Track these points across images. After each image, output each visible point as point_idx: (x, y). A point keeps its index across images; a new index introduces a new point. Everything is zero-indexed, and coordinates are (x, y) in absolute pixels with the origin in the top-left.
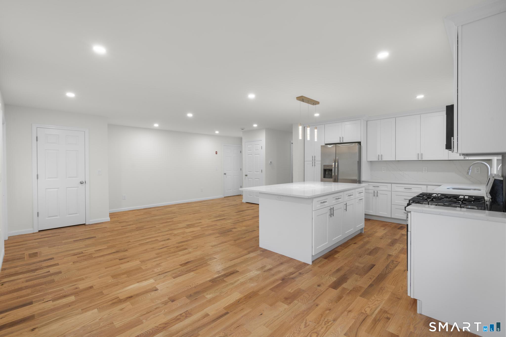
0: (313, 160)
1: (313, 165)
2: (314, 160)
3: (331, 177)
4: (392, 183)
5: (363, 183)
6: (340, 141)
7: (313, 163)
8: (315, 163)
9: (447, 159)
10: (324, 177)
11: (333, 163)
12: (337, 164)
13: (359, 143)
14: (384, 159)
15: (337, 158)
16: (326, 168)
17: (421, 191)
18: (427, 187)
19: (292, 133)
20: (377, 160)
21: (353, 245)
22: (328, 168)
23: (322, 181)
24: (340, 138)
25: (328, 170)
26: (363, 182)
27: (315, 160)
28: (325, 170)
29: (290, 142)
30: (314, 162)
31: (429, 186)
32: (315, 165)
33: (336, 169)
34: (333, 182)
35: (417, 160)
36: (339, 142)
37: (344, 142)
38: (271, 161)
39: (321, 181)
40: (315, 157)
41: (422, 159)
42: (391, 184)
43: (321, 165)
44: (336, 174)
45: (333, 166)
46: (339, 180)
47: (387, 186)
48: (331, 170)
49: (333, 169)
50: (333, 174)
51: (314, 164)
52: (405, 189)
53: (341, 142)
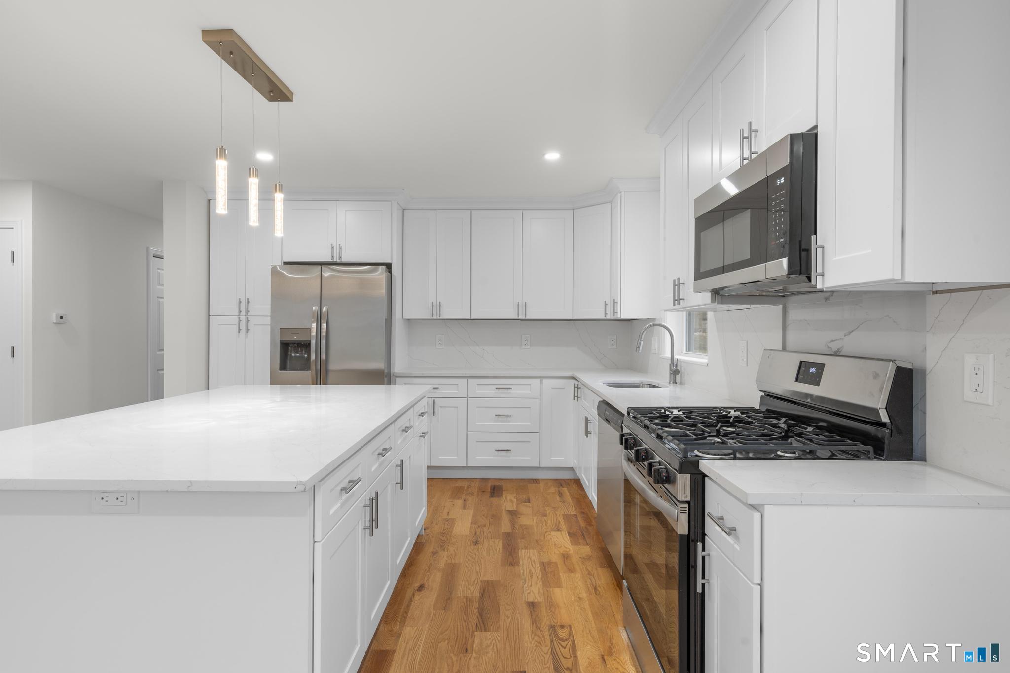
0: (240, 311)
1: (240, 330)
2: (243, 313)
3: (305, 365)
4: (467, 377)
5: (397, 380)
6: (332, 257)
7: (240, 321)
8: (248, 321)
9: (570, 317)
10: (283, 367)
11: (313, 322)
12: (324, 326)
13: (389, 266)
14: (445, 315)
15: (324, 309)
16: (288, 338)
17: (530, 392)
18: (541, 382)
19: (161, 222)
20: (429, 317)
21: (417, 597)
22: (295, 338)
23: (274, 381)
24: (333, 248)
25: (294, 343)
26: (396, 376)
27: (248, 311)
28: (285, 346)
29: (148, 249)
30: (243, 319)
31: (545, 381)
32: (248, 330)
33: (324, 342)
34: (313, 384)
35: (516, 317)
36: (329, 260)
37: (344, 260)
38: (61, 312)
39: (271, 384)
40: (248, 302)
41: (525, 316)
42: (465, 380)
43: (272, 331)
44: (323, 357)
45: (314, 334)
46: (331, 376)
47: (456, 386)
48: (307, 345)
49: (313, 342)
50: (313, 357)
51: (244, 326)
52: (497, 391)
53: (336, 260)
